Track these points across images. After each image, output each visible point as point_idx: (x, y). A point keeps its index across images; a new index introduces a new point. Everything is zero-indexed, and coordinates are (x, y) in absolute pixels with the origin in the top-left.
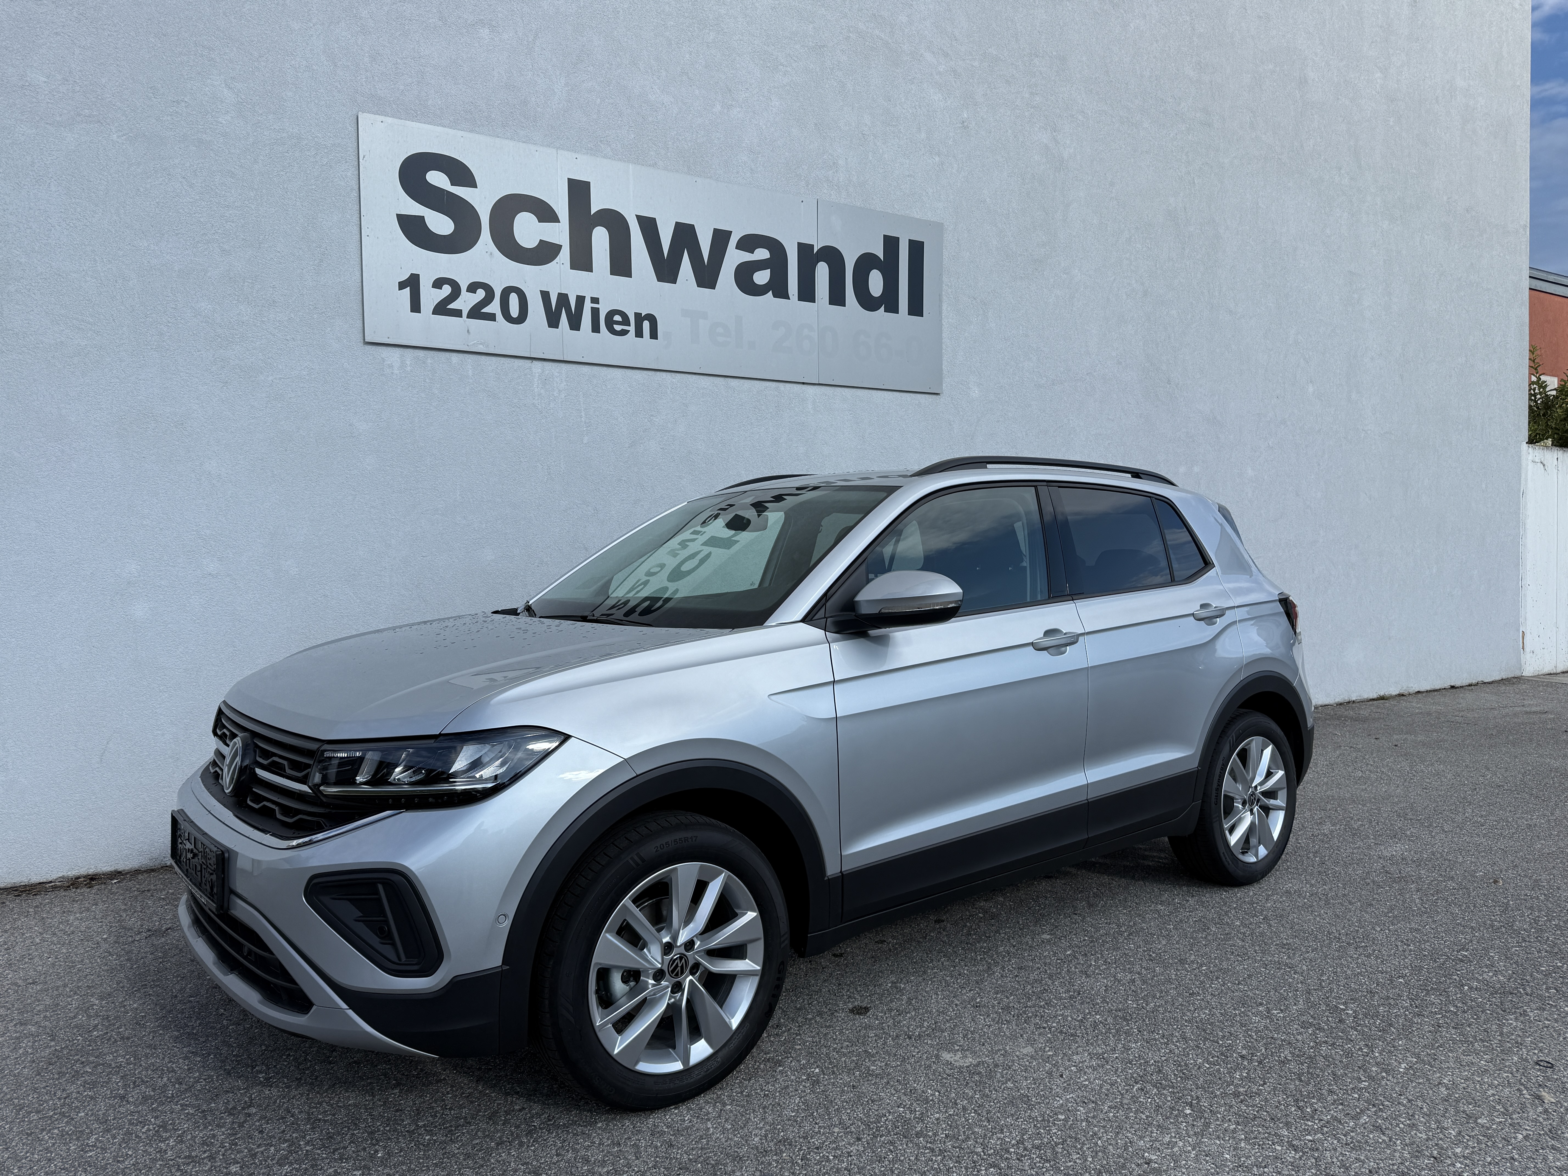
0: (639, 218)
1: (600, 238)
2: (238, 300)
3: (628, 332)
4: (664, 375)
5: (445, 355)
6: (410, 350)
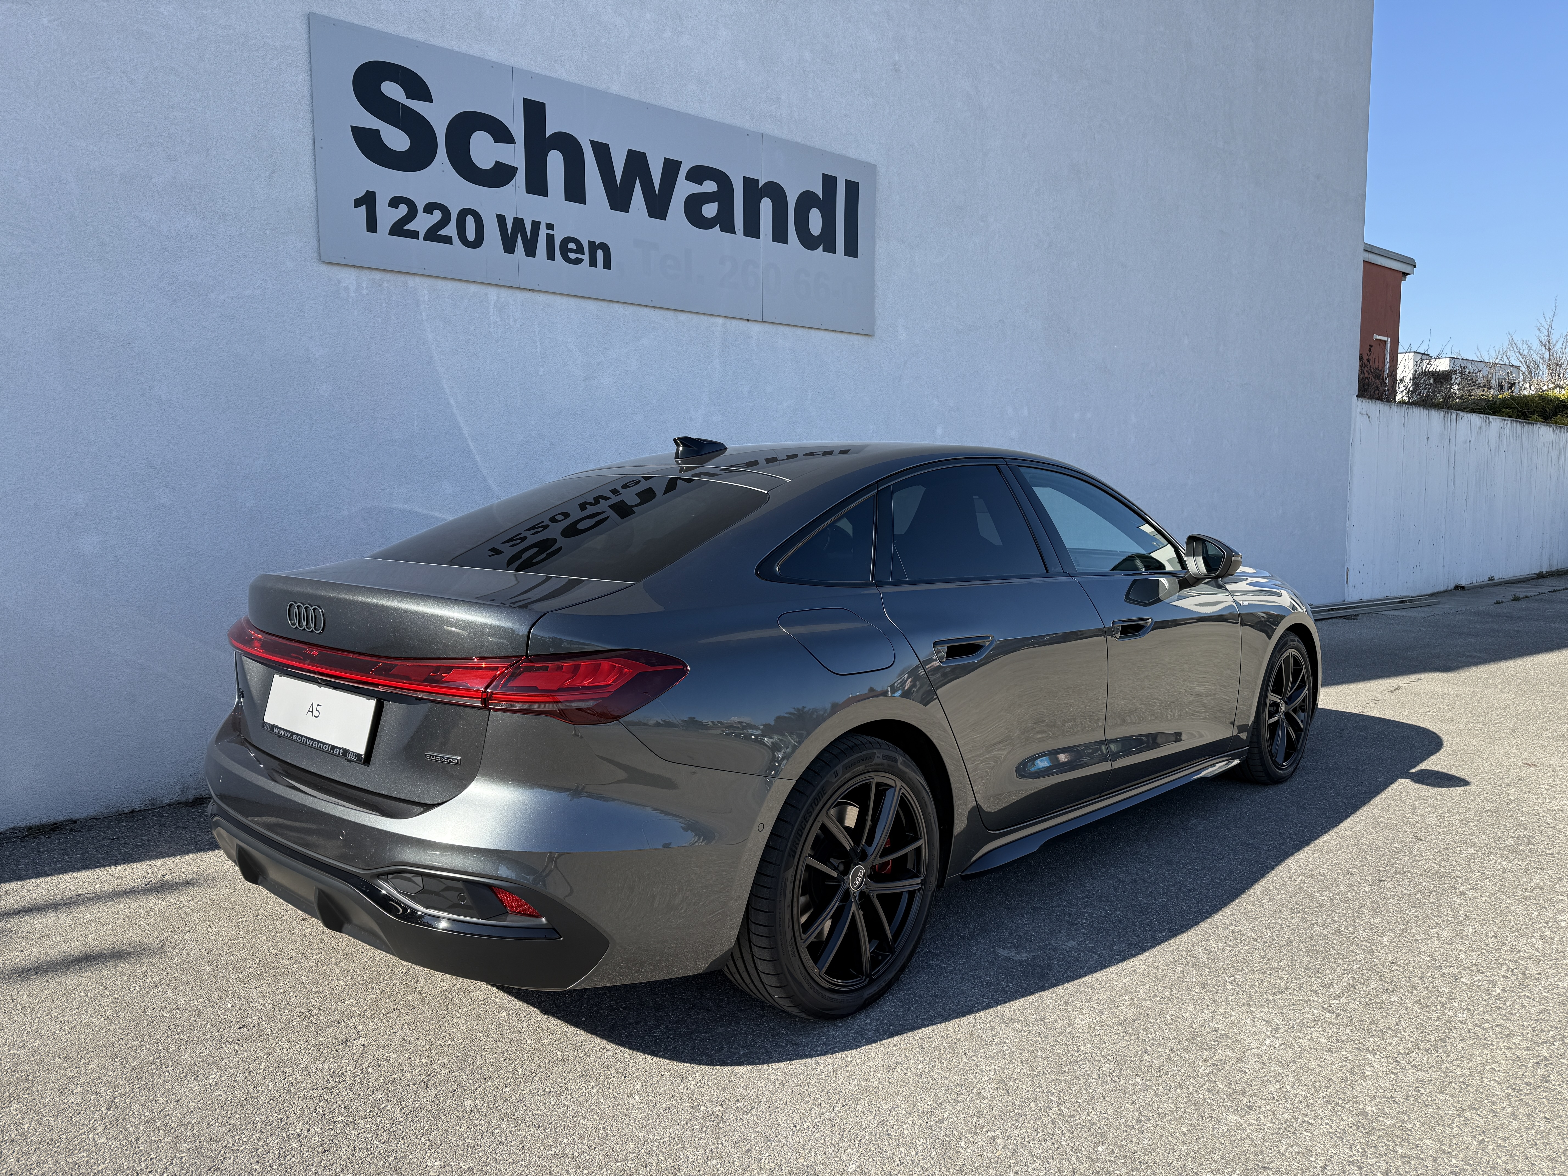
0: (593, 144)
1: (555, 162)
2: (185, 211)
3: (582, 260)
4: (616, 306)
5: (401, 278)
6: (366, 272)
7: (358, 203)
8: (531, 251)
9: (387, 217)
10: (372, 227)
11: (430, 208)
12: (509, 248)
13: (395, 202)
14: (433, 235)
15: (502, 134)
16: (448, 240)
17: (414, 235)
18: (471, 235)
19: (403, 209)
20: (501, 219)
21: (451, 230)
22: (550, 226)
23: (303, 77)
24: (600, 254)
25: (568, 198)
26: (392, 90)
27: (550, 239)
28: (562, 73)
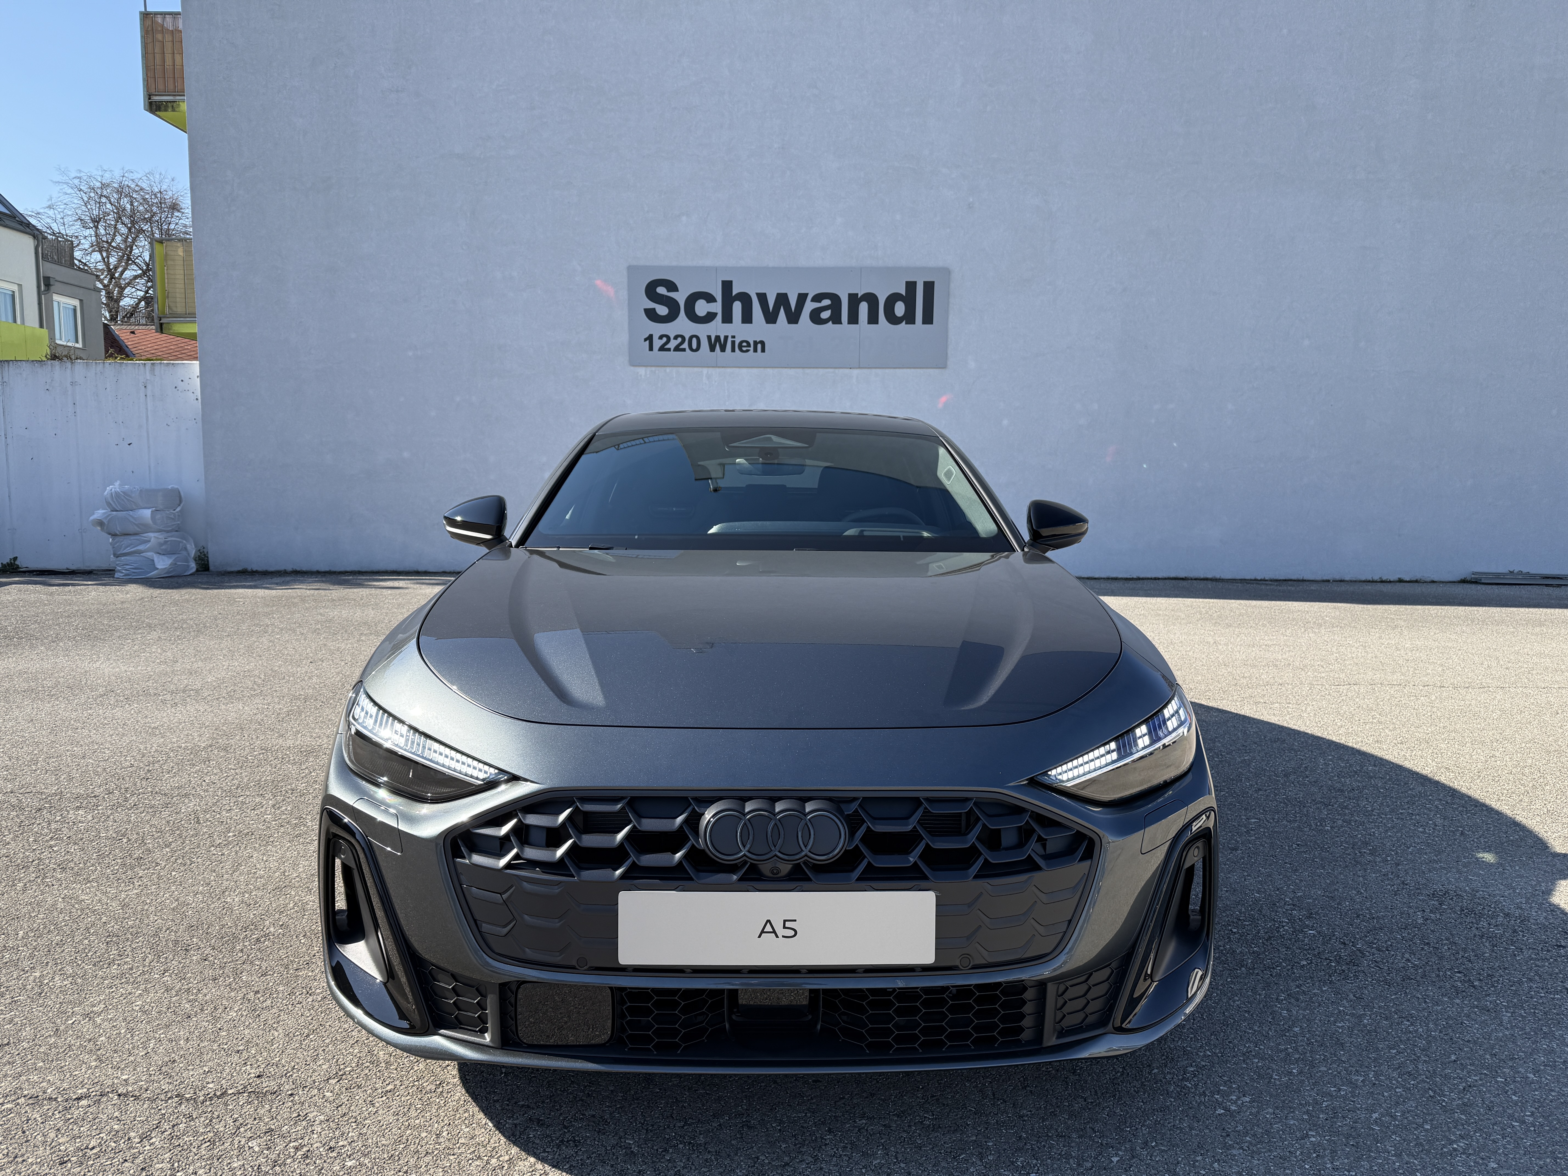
0: (758, 294)
1: (737, 307)
2: (582, 352)
3: (750, 350)
4: (768, 370)
5: (664, 368)
6: (649, 368)
7: (645, 340)
8: (723, 349)
9: (657, 343)
10: (651, 349)
11: (676, 338)
12: (712, 349)
13: (661, 337)
14: (677, 349)
15: (710, 298)
16: (684, 350)
17: (669, 350)
18: (694, 346)
19: (665, 339)
21: (685, 345)
22: (733, 337)
23: (625, 293)
24: (759, 346)
25: (743, 322)
26: (661, 290)
27: (733, 343)
28: (742, 263)
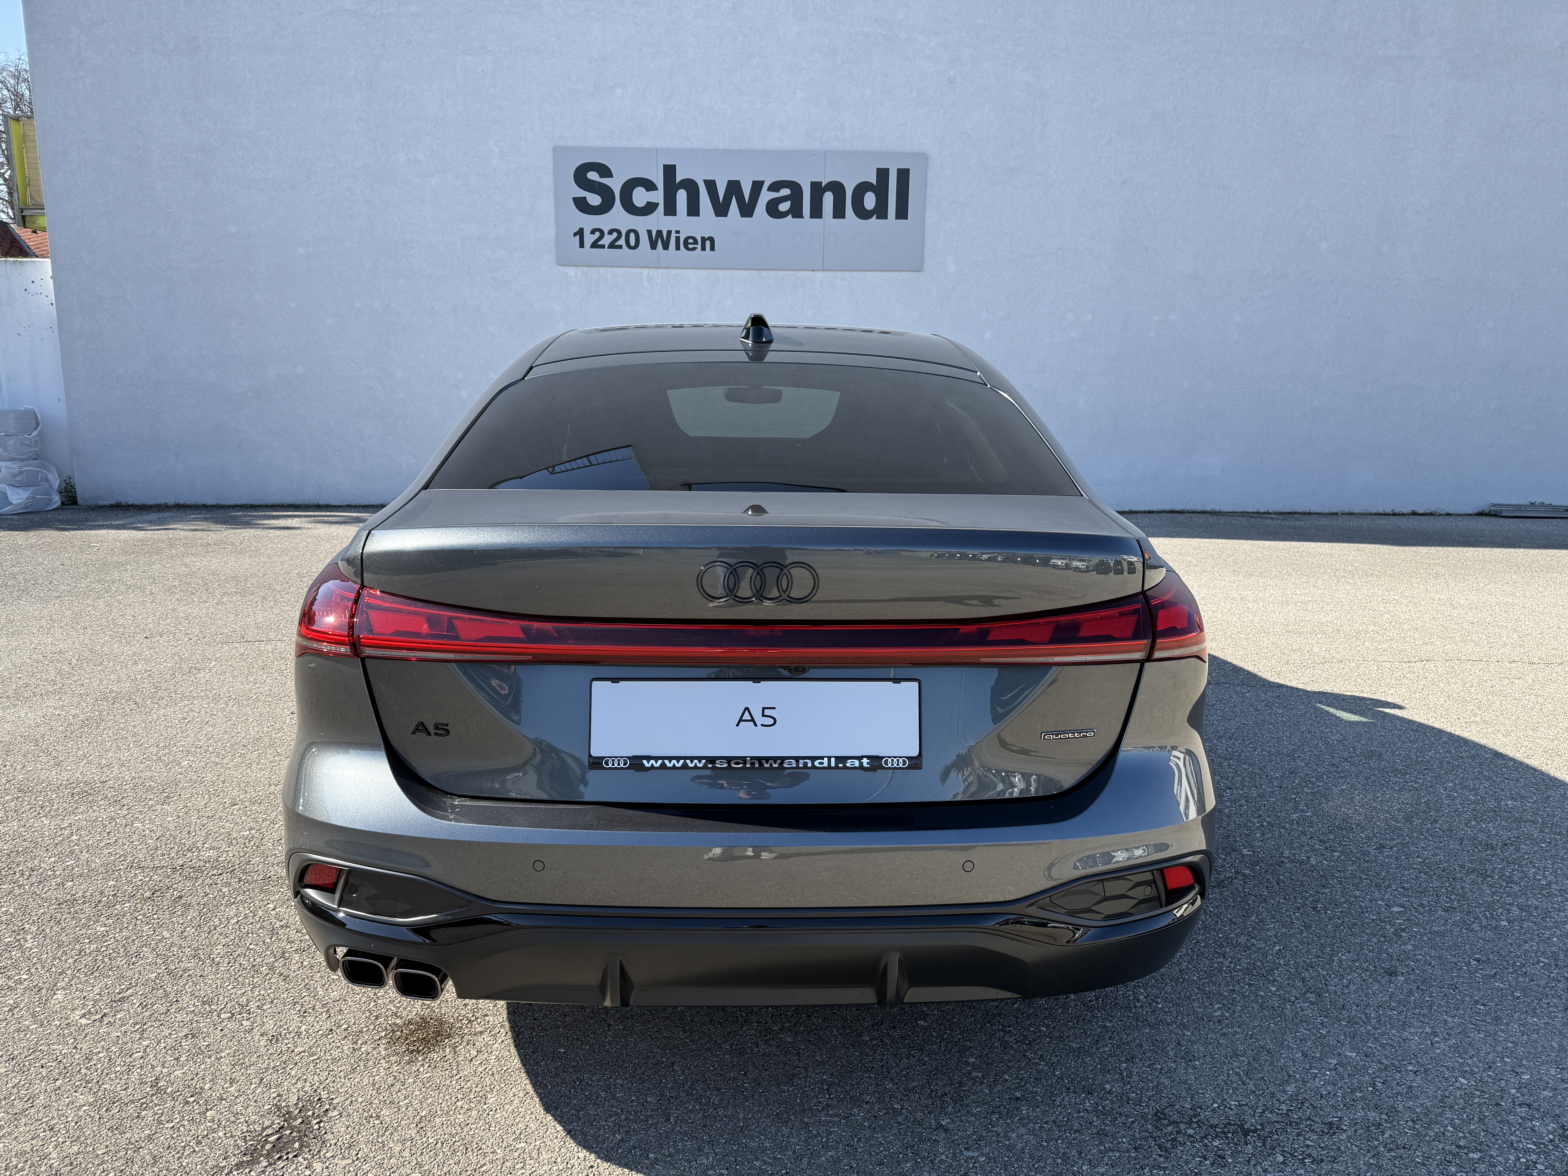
0: (704, 181)
1: (682, 196)
2: (501, 249)
3: (696, 248)
4: (719, 271)
5: (598, 269)
6: (580, 267)
7: (575, 235)
8: (666, 246)
9: (589, 239)
10: (582, 245)
11: (611, 232)
12: (653, 246)
13: (593, 232)
14: (612, 245)
15: (650, 186)
16: (620, 247)
17: (603, 246)
18: (632, 243)
19: (598, 234)
20: (649, 232)
21: (622, 242)
22: (678, 232)
23: (551, 178)
24: (708, 243)
25: (689, 214)
26: (593, 176)
27: (678, 239)
28: (687, 145)
